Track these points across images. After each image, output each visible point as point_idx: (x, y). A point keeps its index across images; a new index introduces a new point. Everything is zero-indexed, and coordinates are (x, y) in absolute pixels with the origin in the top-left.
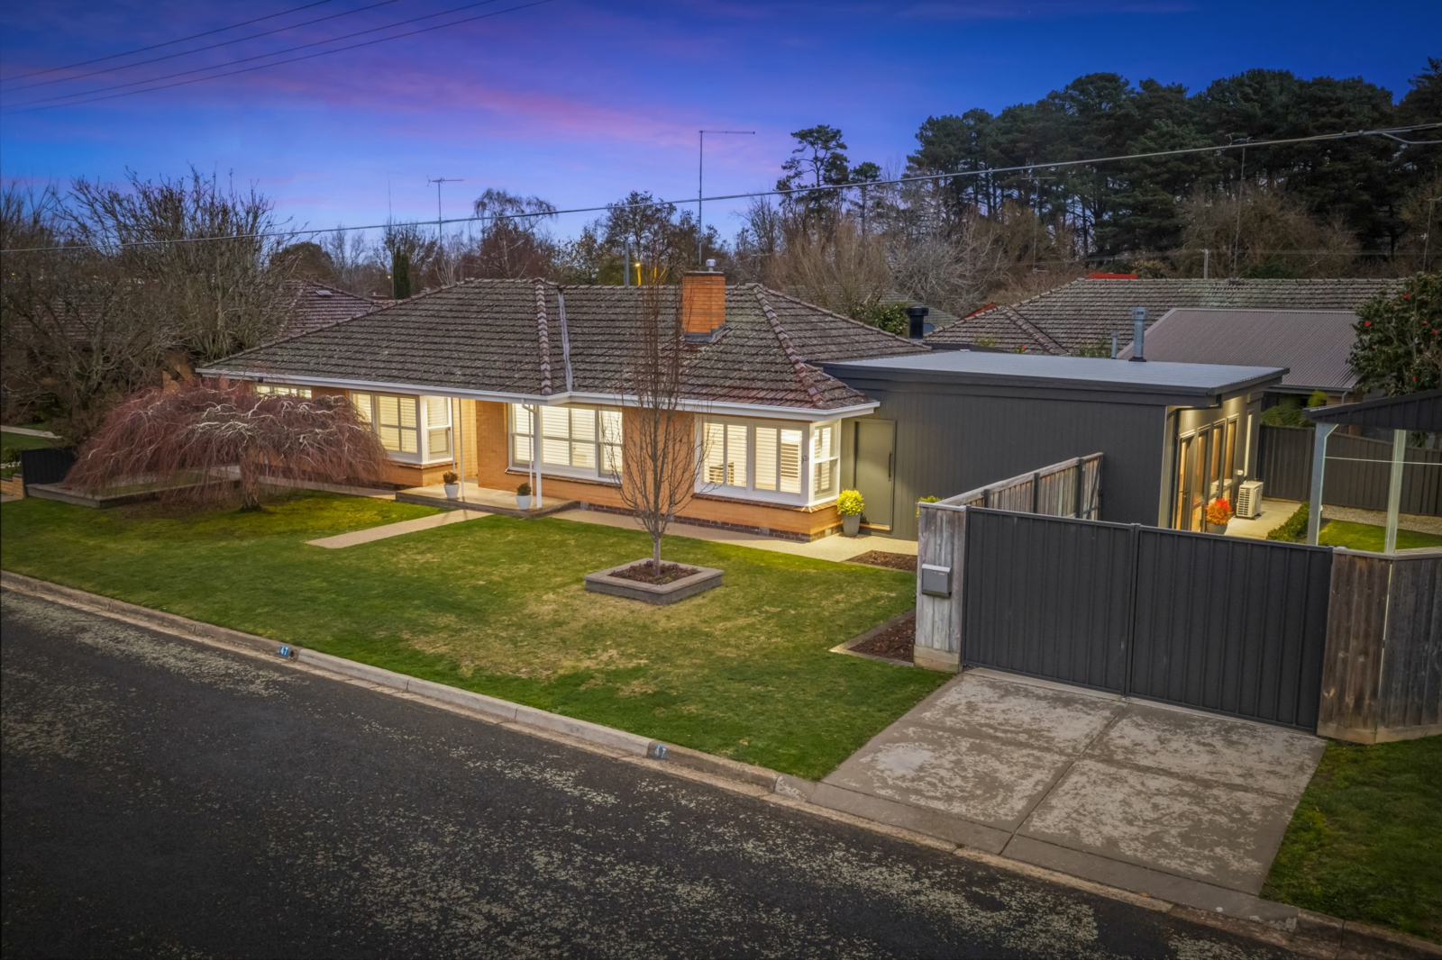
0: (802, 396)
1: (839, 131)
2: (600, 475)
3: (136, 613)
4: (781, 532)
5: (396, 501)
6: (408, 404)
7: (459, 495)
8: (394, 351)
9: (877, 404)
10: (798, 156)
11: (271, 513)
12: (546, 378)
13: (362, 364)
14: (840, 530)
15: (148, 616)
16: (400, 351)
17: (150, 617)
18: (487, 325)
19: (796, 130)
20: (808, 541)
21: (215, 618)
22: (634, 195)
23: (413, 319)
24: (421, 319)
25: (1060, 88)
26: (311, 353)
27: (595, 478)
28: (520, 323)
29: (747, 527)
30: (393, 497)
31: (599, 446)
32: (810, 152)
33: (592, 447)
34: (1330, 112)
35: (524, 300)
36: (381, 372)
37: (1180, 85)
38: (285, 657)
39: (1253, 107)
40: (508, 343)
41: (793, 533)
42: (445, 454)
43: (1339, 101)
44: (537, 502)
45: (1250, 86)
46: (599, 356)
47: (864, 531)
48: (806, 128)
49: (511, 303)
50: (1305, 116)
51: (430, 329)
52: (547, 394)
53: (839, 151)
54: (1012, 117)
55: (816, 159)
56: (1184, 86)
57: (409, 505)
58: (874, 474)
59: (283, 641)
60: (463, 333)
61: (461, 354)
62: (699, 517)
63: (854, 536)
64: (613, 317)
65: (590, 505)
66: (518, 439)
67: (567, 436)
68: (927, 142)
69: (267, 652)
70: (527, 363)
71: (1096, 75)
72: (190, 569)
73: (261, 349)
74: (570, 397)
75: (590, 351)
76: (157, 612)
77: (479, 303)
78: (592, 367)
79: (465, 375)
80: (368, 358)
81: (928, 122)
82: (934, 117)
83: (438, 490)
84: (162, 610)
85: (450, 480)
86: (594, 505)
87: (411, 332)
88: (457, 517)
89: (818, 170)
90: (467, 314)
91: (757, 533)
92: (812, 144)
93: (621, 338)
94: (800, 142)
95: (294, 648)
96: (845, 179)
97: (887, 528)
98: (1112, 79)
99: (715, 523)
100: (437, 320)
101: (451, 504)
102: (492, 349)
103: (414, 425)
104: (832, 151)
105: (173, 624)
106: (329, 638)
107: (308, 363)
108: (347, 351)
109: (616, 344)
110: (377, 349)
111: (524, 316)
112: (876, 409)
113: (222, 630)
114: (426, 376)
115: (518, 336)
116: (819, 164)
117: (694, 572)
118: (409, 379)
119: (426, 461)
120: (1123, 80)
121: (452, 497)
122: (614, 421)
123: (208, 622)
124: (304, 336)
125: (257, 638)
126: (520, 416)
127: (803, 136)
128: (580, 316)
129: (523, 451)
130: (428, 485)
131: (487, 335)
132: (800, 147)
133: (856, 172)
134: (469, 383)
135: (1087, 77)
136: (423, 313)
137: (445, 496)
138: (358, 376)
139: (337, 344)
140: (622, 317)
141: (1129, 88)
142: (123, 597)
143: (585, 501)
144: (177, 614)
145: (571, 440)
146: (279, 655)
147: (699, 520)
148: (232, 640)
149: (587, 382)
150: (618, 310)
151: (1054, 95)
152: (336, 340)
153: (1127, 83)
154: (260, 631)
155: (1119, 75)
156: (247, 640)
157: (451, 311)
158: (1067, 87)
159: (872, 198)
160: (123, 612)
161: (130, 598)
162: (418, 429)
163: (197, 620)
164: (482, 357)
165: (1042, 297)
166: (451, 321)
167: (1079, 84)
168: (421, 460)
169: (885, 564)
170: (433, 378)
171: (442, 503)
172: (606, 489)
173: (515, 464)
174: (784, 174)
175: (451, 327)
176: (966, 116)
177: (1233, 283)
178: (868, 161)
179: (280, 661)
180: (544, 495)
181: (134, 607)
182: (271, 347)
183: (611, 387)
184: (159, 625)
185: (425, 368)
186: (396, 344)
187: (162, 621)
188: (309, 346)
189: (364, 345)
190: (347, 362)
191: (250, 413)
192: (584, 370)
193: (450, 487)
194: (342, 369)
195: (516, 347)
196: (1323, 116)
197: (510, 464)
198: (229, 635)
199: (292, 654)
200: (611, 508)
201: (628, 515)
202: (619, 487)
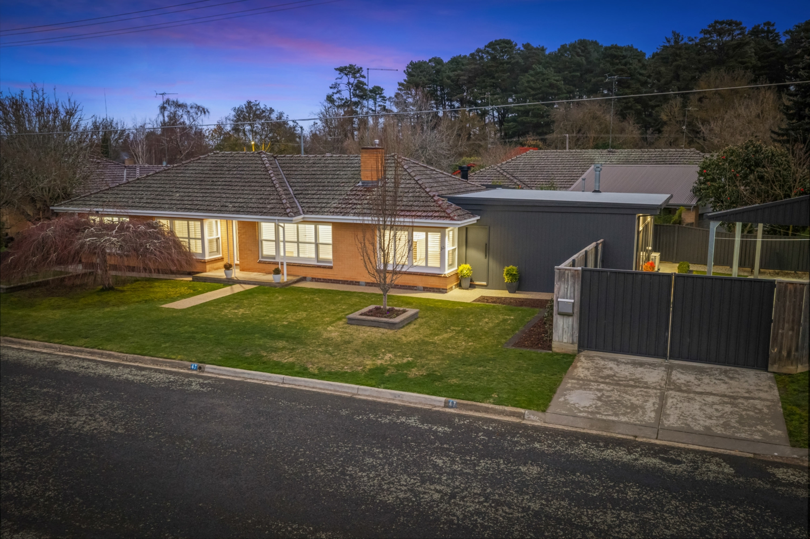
0: (443, 214)
1: (361, 68)
2: (318, 261)
3: (82, 352)
4: (430, 288)
5: (193, 281)
6: (195, 226)
7: (233, 276)
8: (182, 194)
9: (478, 218)
10: (339, 81)
11: (122, 291)
12: (288, 208)
13: (164, 202)
14: (459, 286)
16: (187, 194)
17: (92, 354)
18: (237, 178)
19: (338, 67)
20: (446, 292)
21: (139, 351)
22: (249, 103)
23: (188, 175)
24: (193, 175)
25: (482, 47)
26: (127, 196)
27: (316, 263)
28: (259, 177)
29: (410, 286)
30: (190, 279)
31: (317, 245)
32: (345, 79)
33: (313, 246)
34: (620, 62)
35: (256, 164)
36: (179, 206)
37: (543, 47)
38: (196, 370)
39: (581, 59)
40: (256, 188)
41: (437, 289)
42: (216, 253)
43: (624, 57)
44: (285, 278)
45: (579, 48)
46: (313, 194)
47: (472, 286)
48: (343, 65)
49: (248, 165)
50: (608, 65)
51: (202, 181)
52: (292, 216)
53: (361, 79)
54: (456, 62)
55: (349, 83)
56: (545, 47)
57: (203, 283)
58: (476, 255)
59: (191, 361)
60: (224, 183)
61: (228, 195)
63: (467, 289)
64: (313, 173)
65: (313, 278)
66: (264, 242)
67: (296, 240)
68: (409, 74)
69: (181, 368)
70: (272, 199)
71: (500, 40)
72: (101, 325)
73: (91, 194)
74: (303, 218)
75: (306, 192)
76: (96, 350)
77: (228, 165)
78: (311, 200)
79: (235, 207)
80: (167, 198)
81: (411, 64)
82: (414, 61)
83: (221, 274)
84: (99, 349)
85: (228, 267)
86: (315, 279)
87: (190, 183)
88: (237, 288)
89: (350, 89)
90: (222, 172)
91: (416, 290)
92: (346, 75)
93: (323, 184)
94: (340, 74)
95: (201, 365)
96: (366, 95)
97: (485, 283)
98: (508, 42)
100: (204, 176)
101: (230, 282)
102: (245, 192)
103: (200, 237)
104: (358, 79)
105: (109, 356)
106: (220, 358)
107: (127, 202)
108: (151, 195)
109: (321, 188)
110: (171, 193)
111: (260, 173)
112: (477, 220)
113: (147, 358)
114: (209, 208)
115: (260, 184)
116: (350, 86)
117: (404, 311)
118: (198, 210)
119: (207, 258)
120: (514, 43)
121: (229, 277)
122: (326, 233)
123: (134, 354)
124: (118, 186)
125: (173, 361)
126: (267, 229)
127: (341, 70)
128: (292, 172)
129: (268, 249)
130: (209, 271)
131: (240, 184)
132: (340, 76)
133: (371, 91)
134: (239, 211)
135: (496, 41)
136: (194, 172)
137: (225, 277)
138: (165, 209)
139: (142, 191)
140: (319, 173)
141: (517, 47)
142: (67, 343)
143: (309, 276)
144: (111, 350)
145: (298, 242)
146: (191, 369)
148: (154, 363)
149: (312, 209)
150: (315, 169)
151: (479, 51)
152: (141, 189)
153: (516, 45)
154: (173, 357)
155: (512, 41)
156: (169, 362)
157: (210, 170)
158: (486, 46)
159: (379, 106)
160: (70, 351)
161: (73, 343)
162: (202, 239)
163: (127, 353)
164: (242, 196)
165: (512, 160)
166: (213, 176)
167: (491, 45)
168: (205, 256)
169: (494, 302)
170: (214, 209)
171: (224, 281)
172: (322, 269)
173: (263, 257)
174: (331, 91)
175: (215, 180)
176: (430, 61)
177: (610, 152)
178: (376, 85)
179: (195, 372)
180: (288, 275)
181: (79, 348)
182: (97, 193)
183: (327, 212)
184: (101, 358)
185: (206, 203)
186: (181, 190)
187: (102, 355)
188: (124, 192)
189: (161, 191)
190: (154, 201)
191: (114, 232)
192: (307, 202)
193: (227, 271)
194: (152, 205)
195: (261, 190)
196: (617, 65)
197: (260, 257)
198: (152, 360)
199: (200, 368)
200: (326, 279)
201: (337, 283)
202: (331, 268)
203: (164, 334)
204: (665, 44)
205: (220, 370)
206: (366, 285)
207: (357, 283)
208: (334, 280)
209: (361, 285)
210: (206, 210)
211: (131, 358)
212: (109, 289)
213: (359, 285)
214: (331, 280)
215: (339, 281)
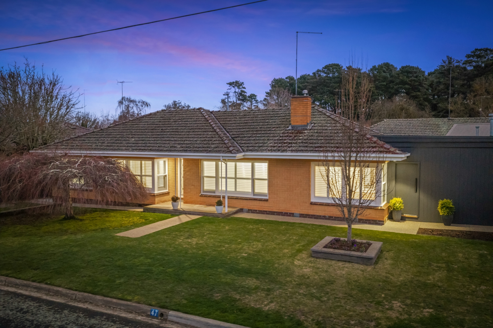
1: (243, 83)
2: (254, 195)
3: (27, 286)
4: (366, 220)
5: (144, 212)
6: (148, 164)
7: (179, 207)
8: (137, 139)
9: (409, 155)
10: (229, 91)
11: (81, 220)
12: (230, 146)
13: (122, 145)
14: (391, 218)
15: (36, 288)
16: (141, 139)
17: (39, 289)
18: (183, 126)
19: (228, 82)
20: (383, 224)
21: (90, 289)
23: (141, 126)
24: (145, 126)
25: (321, 68)
26: (92, 142)
27: (252, 196)
28: (201, 125)
30: (142, 210)
31: (253, 180)
32: (233, 90)
33: (250, 181)
34: (413, 76)
35: (197, 116)
36: (134, 148)
37: (359, 68)
38: (156, 317)
39: (387, 74)
40: (199, 133)
41: (372, 220)
42: (163, 188)
43: (416, 73)
44: (226, 210)
45: (385, 68)
46: (249, 137)
47: (403, 219)
48: (232, 81)
49: (190, 118)
50: (405, 77)
51: (153, 129)
52: (235, 153)
53: (243, 89)
54: (304, 78)
55: (235, 92)
56: (361, 68)
57: (153, 214)
58: (405, 189)
59: (150, 305)
60: (171, 130)
61: (175, 139)
62: (315, 214)
63: (398, 221)
64: (245, 122)
65: (249, 210)
66: (205, 179)
67: (234, 176)
68: (273, 86)
69: (139, 314)
70: (214, 141)
71: (332, 64)
73: (63, 141)
74: (244, 155)
75: (243, 136)
76: (43, 286)
77: (174, 118)
78: (249, 142)
79: (182, 147)
80: (124, 142)
81: (274, 80)
82: (276, 78)
83: (169, 205)
84: (47, 284)
85: (175, 199)
86: (251, 210)
87: (143, 131)
88: (184, 218)
89: (236, 96)
90: (170, 123)
92: (234, 87)
93: (256, 129)
94: (229, 86)
95: (163, 310)
96: (245, 99)
97: (416, 216)
98: (338, 65)
99: (324, 217)
100: (155, 126)
101: (176, 213)
102: (190, 136)
103: (151, 174)
104: (241, 89)
105: (57, 293)
106: (185, 302)
107: (92, 146)
108: (111, 140)
109: (255, 132)
110: (127, 139)
111: (201, 122)
112: (407, 157)
113: (98, 297)
114: (161, 148)
115: (203, 130)
116: (236, 94)
117: (369, 244)
118: (151, 150)
119: (156, 192)
120: (341, 66)
121: (176, 208)
122: (262, 169)
123: (85, 292)
124: (85, 135)
125: (129, 303)
126: (209, 168)
127: (230, 84)
128: (227, 122)
129: (209, 185)
130: (158, 203)
131: (185, 131)
132: (229, 88)
133: (249, 97)
134: (186, 151)
135: (329, 65)
136: (146, 123)
137: (172, 208)
138: (122, 150)
139: (104, 137)
140: (251, 122)
141: (343, 68)
142: (14, 275)
143: (246, 208)
144: (59, 286)
145: (236, 178)
146: (150, 316)
147: (315, 215)
148: (107, 305)
149: (251, 148)
150: (247, 119)
151: (318, 71)
152: (103, 136)
153: (342, 67)
154: (129, 298)
155: (340, 64)
156: (123, 305)
157: (160, 122)
158: (323, 68)
159: (254, 106)
160: (16, 285)
161: (20, 276)
162: (153, 176)
163: (76, 290)
164: (188, 139)
166: (162, 126)
167: (326, 67)
168: (154, 191)
170: (165, 149)
171: (171, 212)
172: (258, 202)
173: (204, 192)
174: (224, 97)
175: (164, 128)
176: (286, 78)
178: (252, 93)
180: (229, 207)
181: (25, 282)
182: (68, 140)
184: (47, 295)
185: (158, 145)
186: (136, 136)
187: (48, 292)
188: (89, 139)
189: (120, 137)
190: (113, 145)
191: (76, 165)
192: (245, 143)
193: (175, 203)
194: (111, 148)
195: (204, 134)
196: (411, 77)
197: (202, 191)
198: (104, 301)
199: (162, 315)
200: (261, 211)
201: (271, 214)
202: (266, 200)
203: (119, 266)
204: (442, 64)
205: (188, 319)
206: (300, 217)
207: (292, 215)
208: (269, 212)
209: (295, 216)
210: (158, 150)
211: (80, 296)
212: (69, 218)
213: (293, 216)
214: (266, 211)
215: (274, 212)
